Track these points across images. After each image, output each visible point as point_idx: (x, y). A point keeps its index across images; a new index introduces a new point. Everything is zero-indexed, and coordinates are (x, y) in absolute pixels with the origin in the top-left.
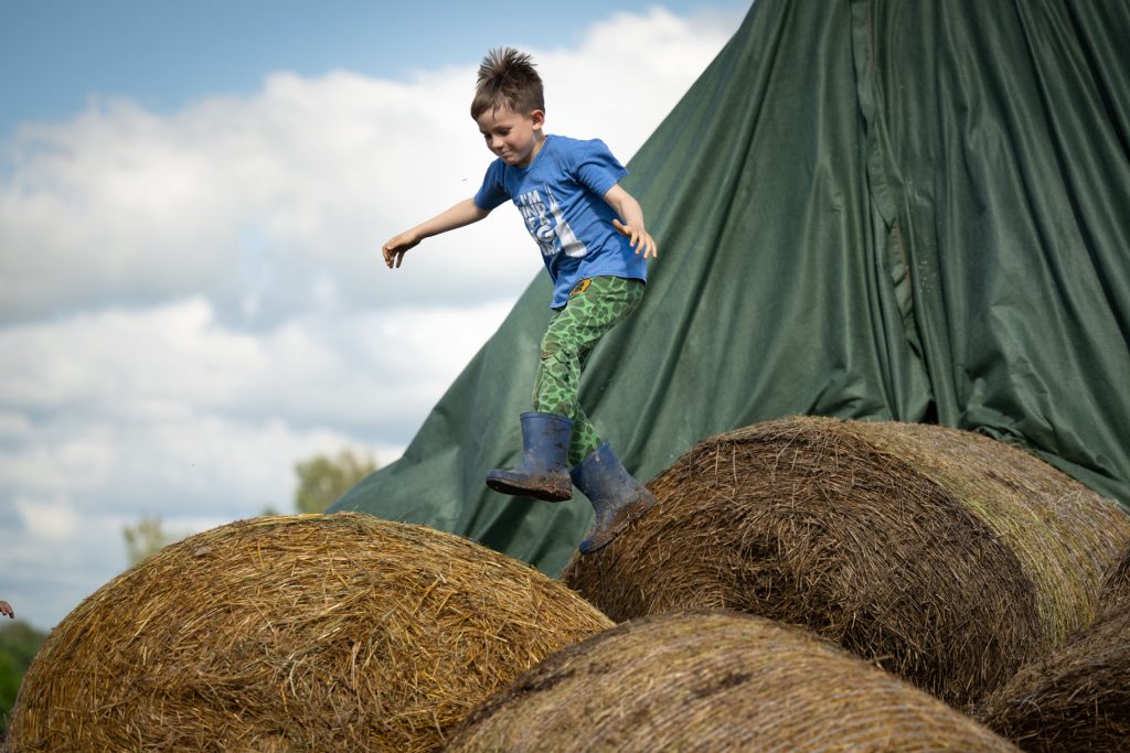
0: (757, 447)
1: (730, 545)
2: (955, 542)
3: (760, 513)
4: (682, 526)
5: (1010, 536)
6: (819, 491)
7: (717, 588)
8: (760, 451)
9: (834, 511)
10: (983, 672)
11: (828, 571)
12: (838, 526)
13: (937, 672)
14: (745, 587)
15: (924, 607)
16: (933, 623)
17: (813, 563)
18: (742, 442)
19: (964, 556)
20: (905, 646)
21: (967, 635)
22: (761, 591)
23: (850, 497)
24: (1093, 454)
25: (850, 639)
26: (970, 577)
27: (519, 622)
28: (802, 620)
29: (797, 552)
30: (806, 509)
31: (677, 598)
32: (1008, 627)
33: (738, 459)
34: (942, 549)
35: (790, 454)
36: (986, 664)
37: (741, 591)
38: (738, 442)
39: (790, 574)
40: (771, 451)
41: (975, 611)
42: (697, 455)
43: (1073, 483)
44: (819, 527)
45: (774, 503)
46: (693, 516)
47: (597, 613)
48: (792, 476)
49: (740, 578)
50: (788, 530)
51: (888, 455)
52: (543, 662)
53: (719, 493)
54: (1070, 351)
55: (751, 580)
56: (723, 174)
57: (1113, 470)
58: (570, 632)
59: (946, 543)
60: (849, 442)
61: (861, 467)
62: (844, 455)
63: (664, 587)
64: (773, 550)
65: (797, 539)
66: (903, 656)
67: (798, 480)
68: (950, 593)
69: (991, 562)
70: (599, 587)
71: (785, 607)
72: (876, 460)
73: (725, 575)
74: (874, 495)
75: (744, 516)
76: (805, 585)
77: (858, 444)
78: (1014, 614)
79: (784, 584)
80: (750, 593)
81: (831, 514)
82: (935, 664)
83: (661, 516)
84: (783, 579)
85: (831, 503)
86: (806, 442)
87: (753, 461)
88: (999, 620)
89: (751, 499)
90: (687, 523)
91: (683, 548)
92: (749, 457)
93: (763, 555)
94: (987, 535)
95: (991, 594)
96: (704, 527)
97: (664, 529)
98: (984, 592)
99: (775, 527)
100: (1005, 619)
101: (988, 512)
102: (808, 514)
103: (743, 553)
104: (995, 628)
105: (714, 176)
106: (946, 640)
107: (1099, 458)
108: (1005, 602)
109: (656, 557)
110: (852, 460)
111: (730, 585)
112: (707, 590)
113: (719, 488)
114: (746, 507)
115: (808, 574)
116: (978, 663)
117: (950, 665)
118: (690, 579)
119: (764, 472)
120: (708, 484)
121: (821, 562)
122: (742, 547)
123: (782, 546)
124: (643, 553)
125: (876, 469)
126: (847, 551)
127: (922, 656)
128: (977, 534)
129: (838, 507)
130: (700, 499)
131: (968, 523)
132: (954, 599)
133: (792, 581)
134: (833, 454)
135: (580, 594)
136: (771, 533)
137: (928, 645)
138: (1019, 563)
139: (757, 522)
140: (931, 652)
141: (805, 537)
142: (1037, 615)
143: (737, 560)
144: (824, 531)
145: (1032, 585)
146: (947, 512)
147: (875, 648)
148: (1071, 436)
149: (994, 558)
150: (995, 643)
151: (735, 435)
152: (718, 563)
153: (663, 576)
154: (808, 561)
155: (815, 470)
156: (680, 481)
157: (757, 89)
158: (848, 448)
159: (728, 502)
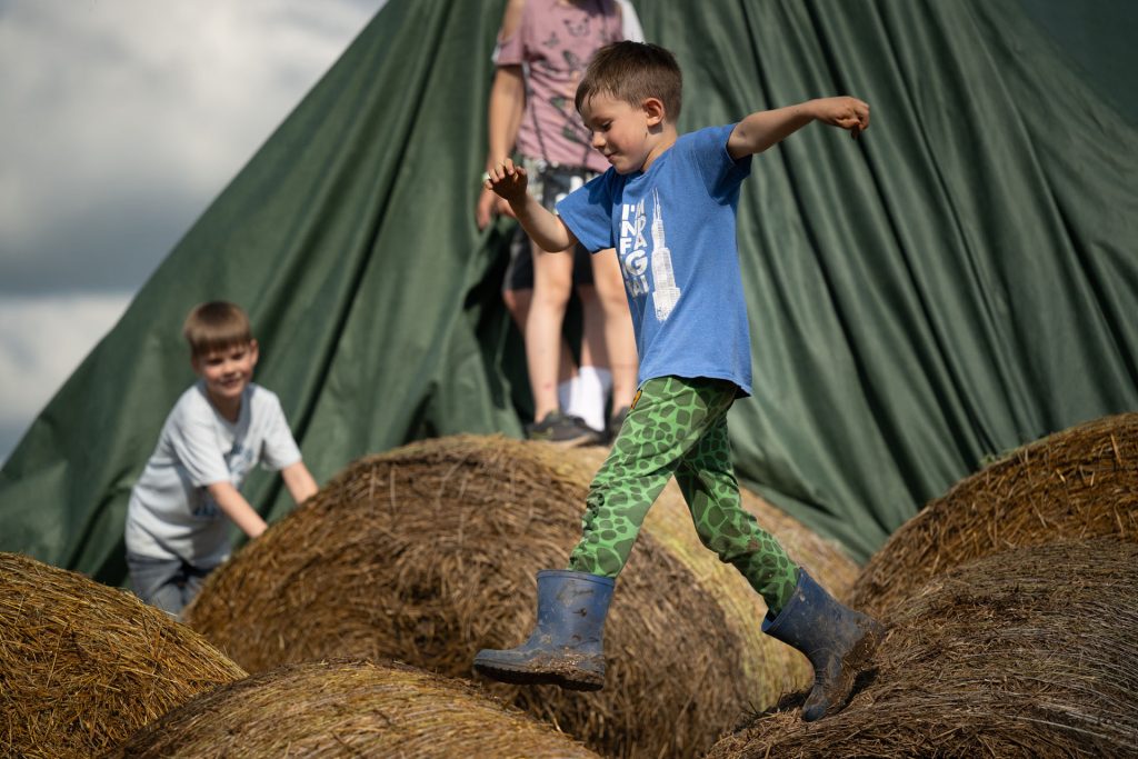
0: (419, 469)
1: (386, 585)
2: (649, 587)
3: (421, 547)
4: (329, 562)
5: (714, 581)
6: (492, 525)
7: (369, 635)
8: (422, 474)
9: (508, 547)
10: (679, 739)
11: (500, 618)
12: (513, 565)
13: (624, 739)
14: (402, 634)
15: (611, 662)
16: (622, 682)
17: (483, 608)
18: (404, 463)
19: (659, 603)
20: (588, 708)
21: (661, 697)
22: (421, 640)
23: (528, 531)
24: (810, 486)
25: (524, 699)
26: (666, 628)
27: (136, 670)
28: (468, 675)
29: (463, 594)
30: (475, 545)
31: (322, 646)
32: (708, 687)
33: (398, 483)
34: (634, 595)
35: (457, 480)
36: (681, 729)
37: (398, 638)
38: (398, 463)
39: (455, 621)
40: (437, 474)
41: (671, 668)
42: (349, 478)
43: (788, 521)
44: (490, 566)
45: (438, 536)
46: (343, 550)
47: (226, 661)
48: (461, 504)
49: (396, 624)
50: (455, 569)
51: (573, 484)
52: (161, 720)
53: (374, 523)
54: (788, 365)
55: (410, 626)
56: (384, 150)
57: (834, 507)
58: (195, 684)
59: (639, 587)
60: (528, 467)
61: (541, 496)
62: (522, 482)
63: (307, 633)
64: (435, 591)
65: (465, 579)
66: (586, 719)
67: (468, 510)
68: (642, 645)
69: (691, 611)
70: (231, 631)
71: (448, 660)
72: (559, 488)
73: (379, 620)
74: (556, 529)
75: (403, 550)
76: (472, 634)
77: (539, 469)
78: (716, 672)
79: (448, 632)
80: (407, 642)
81: (506, 552)
82: (621, 730)
83: (305, 550)
84: (447, 627)
85: (506, 538)
86: (475, 464)
87: (415, 486)
88: (698, 679)
89: (411, 531)
90: (336, 557)
91: (329, 587)
92: (410, 481)
93: (423, 598)
94: (687, 578)
95: (690, 648)
96: (355, 563)
97: (307, 566)
98: (682, 646)
99: (438, 565)
100: (705, 679)
101: (688, 552)
102: (478, 551)
103: (401, 594)
104: (694, 686)
105: (375, 148)
106: (636, 701)
107: (818, 492)
108: (705, 659)
109: (298, 597)
110: (530, 488)
111: (384, 631)
112: (357, 638)
113: (374, 517)
114: (405, 539)
115: (476, 621)
116: (673, 730)
117: (640, 731)
118: (337, 624)
119: (428, 499)
120: (360, 513)
121: (492, 607)
122: (400, 588)
123: (447, 586)
124: (282, 593)
125: (558, 498)
126: (523, 596)
127: (608, 721)
128: (675, 577)
129: (514, 543)
130: (352, 529)
131: (664, 564)
132: (647, 652)
133: (457, 629)
134: (508, 480)
135: (208, 639)
136: (434, 572)
137: (615, 707)
138: (723, 613)
139: (417, 558)
140: (618, 715)
141: (475, 577)
142: (741, 674)
143: (392, 604)
144: (497, 571)
145: (737, 639)
146: (640, 550)
147: (553, 709)
148: (786, 465)
149: (694, 606)
150: (693, 707)
151: (393, 454)
152: (371, 606)
153: (308, 620)
154: (477, 606)
155: (487, 499)
156: (329, 508)
157: (426, 48)
158: (527, 474)
159: (384, 534)
